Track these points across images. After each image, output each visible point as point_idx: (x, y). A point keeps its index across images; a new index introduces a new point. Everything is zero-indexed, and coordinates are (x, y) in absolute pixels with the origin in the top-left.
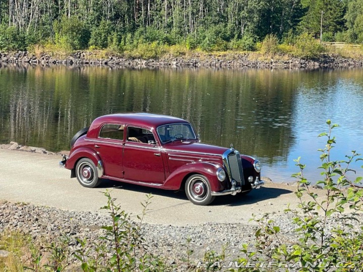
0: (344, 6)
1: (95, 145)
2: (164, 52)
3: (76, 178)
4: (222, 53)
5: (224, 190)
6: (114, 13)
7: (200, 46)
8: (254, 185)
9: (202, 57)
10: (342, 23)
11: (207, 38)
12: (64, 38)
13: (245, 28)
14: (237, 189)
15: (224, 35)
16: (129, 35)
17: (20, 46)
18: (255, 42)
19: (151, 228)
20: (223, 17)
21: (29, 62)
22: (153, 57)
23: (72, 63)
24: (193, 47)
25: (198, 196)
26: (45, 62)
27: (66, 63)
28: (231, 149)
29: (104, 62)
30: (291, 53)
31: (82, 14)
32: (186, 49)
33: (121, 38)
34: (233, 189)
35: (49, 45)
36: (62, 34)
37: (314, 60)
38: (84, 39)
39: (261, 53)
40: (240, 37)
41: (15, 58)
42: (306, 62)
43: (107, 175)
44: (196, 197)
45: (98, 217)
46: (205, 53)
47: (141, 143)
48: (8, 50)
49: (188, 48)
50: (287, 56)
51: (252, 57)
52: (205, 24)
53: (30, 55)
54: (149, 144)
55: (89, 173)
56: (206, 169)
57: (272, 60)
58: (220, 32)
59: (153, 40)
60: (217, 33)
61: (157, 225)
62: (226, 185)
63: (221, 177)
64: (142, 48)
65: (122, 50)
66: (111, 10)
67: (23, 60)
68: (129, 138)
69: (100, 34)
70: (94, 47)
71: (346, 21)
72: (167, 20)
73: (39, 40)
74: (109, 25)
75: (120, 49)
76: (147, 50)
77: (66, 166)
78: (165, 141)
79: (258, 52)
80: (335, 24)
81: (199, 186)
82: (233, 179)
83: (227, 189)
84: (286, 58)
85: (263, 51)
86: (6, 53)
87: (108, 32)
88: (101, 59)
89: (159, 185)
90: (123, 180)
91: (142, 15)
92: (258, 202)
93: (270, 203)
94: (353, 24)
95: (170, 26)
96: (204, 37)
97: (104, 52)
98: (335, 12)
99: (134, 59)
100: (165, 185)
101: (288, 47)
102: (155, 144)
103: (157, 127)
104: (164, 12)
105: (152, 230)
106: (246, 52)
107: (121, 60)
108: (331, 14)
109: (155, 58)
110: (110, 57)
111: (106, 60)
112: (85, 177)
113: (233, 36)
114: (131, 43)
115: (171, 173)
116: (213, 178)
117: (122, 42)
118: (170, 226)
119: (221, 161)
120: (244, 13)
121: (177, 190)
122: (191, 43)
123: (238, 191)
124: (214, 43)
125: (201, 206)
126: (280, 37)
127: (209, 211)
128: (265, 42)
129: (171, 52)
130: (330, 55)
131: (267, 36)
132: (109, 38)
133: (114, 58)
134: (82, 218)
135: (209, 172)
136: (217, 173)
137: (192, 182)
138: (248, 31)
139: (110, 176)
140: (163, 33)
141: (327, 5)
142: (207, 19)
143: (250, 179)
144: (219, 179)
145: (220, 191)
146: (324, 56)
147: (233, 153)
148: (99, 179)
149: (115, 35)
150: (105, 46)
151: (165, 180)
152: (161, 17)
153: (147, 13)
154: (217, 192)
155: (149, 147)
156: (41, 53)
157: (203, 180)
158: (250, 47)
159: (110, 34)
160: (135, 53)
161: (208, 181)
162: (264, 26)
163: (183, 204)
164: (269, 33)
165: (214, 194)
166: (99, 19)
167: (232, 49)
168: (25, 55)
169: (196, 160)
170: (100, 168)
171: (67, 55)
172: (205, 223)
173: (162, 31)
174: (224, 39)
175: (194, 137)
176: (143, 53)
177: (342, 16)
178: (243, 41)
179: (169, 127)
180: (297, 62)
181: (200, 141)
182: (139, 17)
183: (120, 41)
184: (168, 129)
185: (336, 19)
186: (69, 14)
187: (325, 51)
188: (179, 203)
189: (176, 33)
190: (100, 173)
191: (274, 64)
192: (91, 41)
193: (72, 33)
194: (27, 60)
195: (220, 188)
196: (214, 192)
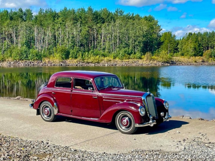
0: (177, 42)
1: (52, 92)
2: (102, 60)
3: (40, 115)
4: (127, 60)
5: (144, 122)
6: (80, 43)
7: (117, 57)
8: (165, 119)
9: (119, 62)
10: (177, 49)
11: (121, 54)
12: (58, 55)
13: (137, 49)
14: (154, 122)
15: (128, 53)
16: (87, 53)
17: (39, 58)
18: (142, 55)
19: (89, 155)
20: (127, 45)
21: (43, 65)
22: (97, 62)
23: (62, 65)
24: (115, 58)
25: (125, 127)
26: (50, 65)
27: (59, 65)
28: (148, 93)
29: (76, 65)
30: (158, 60)
31: (66, 44)
32: (112, 59)
33: (83, 54)
34: (151, 122)
35: (52, 58)
36: (57, 53)
37: (167, 63)
38: (67, 55)
39: (144, 60)
40: (135, 53)
41: (37, 64)
42: (164, 64)
43: (60, 113)
44: (124, 128)
45: (48, 145)
46: (120, 60)
47: (83, 89)
48: (34, 60)
49: (112, 58)
50: (155, 61)
51: (140, 62)
52: (120, 48)
53: (44, 62)
54: (89, 90)
55: (48, 111)
56: (130, 107)
57: (149, 63)
58: (126, 51)
59: (97, 55)
60: (125, 52)
61: (94, 152)
62: (146, 119)
63: (142, 113)
64: (92, 58)
65: (83, 60)
66: (79, 43)
67: (40, 65)
68: (75, 87)
69: (74, 53)
70: (71, 58)
71: (178, 48)
72: (103, 47)
73: (47, 56)
74: (78, 49)
75: (83, 59)
76: (95, 59)
77: (33, 107)
78: (101, 88)
79: (143, 60)
80: (174, 50)
81: (126, 120)
82: (150, 115)
83: (146, 122)
84: (155, 62)
85: (145, 59)
86: (33, 62)
87: (78, 52)
88: (74, 64)
89: (97, 119)
90: (72, 116)
91: (93, 45)
92: (168, 131)
93: (178, 132)
94: (181, 49)
95: (104, 49)
96: (120, 53)
97: (76, 60)
98: (174, 45)
99: (89, 63)
100: (100, 120)
101: (156, 58)
102: (93, 90)
103: (95, 78)
104: (102, 43)
105: (90, 158)
106: (138, 60)
107: (83, 64)
108: (172, 45)
109: (98, 63)
110: (78, 63)
111: (77, 64)
112: (45, 114)
113: (132, 53)
114: (87, 57)
115: (105, 111)
116: (136, 114)
117: (84, 56)
118: (105, 153)
119: (141, 101)
120: (137, 43)
121: (110, 123)
122: (114, 56)
123: (154, 123)
124: (124, 56)
125: (128, 135)
126: (153, 53)
127: (134, 139)
128: (146, 55)
129: (105, 60)
130: (174, 61)
131: (147, 53)
132: (78, 54)
133: (80, 63)
134: (35, 147)
135: (133, 109)
136: (139, 110)
137: (120, 116)
138: (138, 51)
139: (62, 113)
140: (102, 52)
141: (170, 42)
142: (121, 46)
143: (162, 114)
144: (141, 115)
145: (142, 124)
146: (172, 61)
147: (149, 95)
148: (55, 116)
149: (81, 53)
150: (76, 58)
151: (101, 115)
152: (101, 45)
153: (94, 44)
154: (139, 124)
155: (89, 92)
156: (48, 61)
157: (128, 115)
158: (139, 58)
159: (78, 53)
160: (90, 61)
161: (132, 116)
162: (145, 48)
163: (114, 133)
164: (148, 51)
165: (137, 125)
166: (73, 46)
167: (131, 59)
168: (41, 62)
169: (123, 101)
170: (55, 109)
171: (59, 62)
172: (133, 150)
173: (101, 51)
174: (128, 54)
175: (121, 86)
176: (93, 61)
177: (177, 46)
178: (136, 55)
179: (103, 79)
180: (160, 64)
181: (125, 88)
182: (91, 46)
183: (83, 56)
184: (102, 80)
185: (174, 47)
186: (61, 45)
187: (172, 59)
188: (111, 132)
189: (107, 52)
190: (56, 112)
191: (150, 65)
192: (70, 56)
193: (62, 53)
194: (42, 64)
195: (141, 120)
196: (137, 124)
